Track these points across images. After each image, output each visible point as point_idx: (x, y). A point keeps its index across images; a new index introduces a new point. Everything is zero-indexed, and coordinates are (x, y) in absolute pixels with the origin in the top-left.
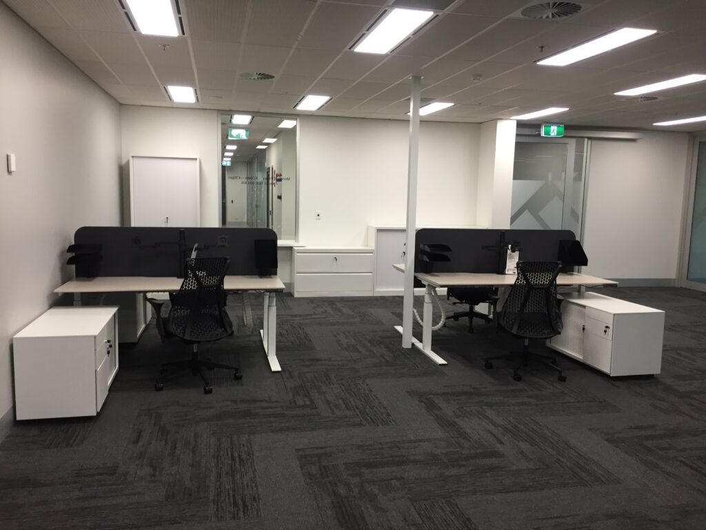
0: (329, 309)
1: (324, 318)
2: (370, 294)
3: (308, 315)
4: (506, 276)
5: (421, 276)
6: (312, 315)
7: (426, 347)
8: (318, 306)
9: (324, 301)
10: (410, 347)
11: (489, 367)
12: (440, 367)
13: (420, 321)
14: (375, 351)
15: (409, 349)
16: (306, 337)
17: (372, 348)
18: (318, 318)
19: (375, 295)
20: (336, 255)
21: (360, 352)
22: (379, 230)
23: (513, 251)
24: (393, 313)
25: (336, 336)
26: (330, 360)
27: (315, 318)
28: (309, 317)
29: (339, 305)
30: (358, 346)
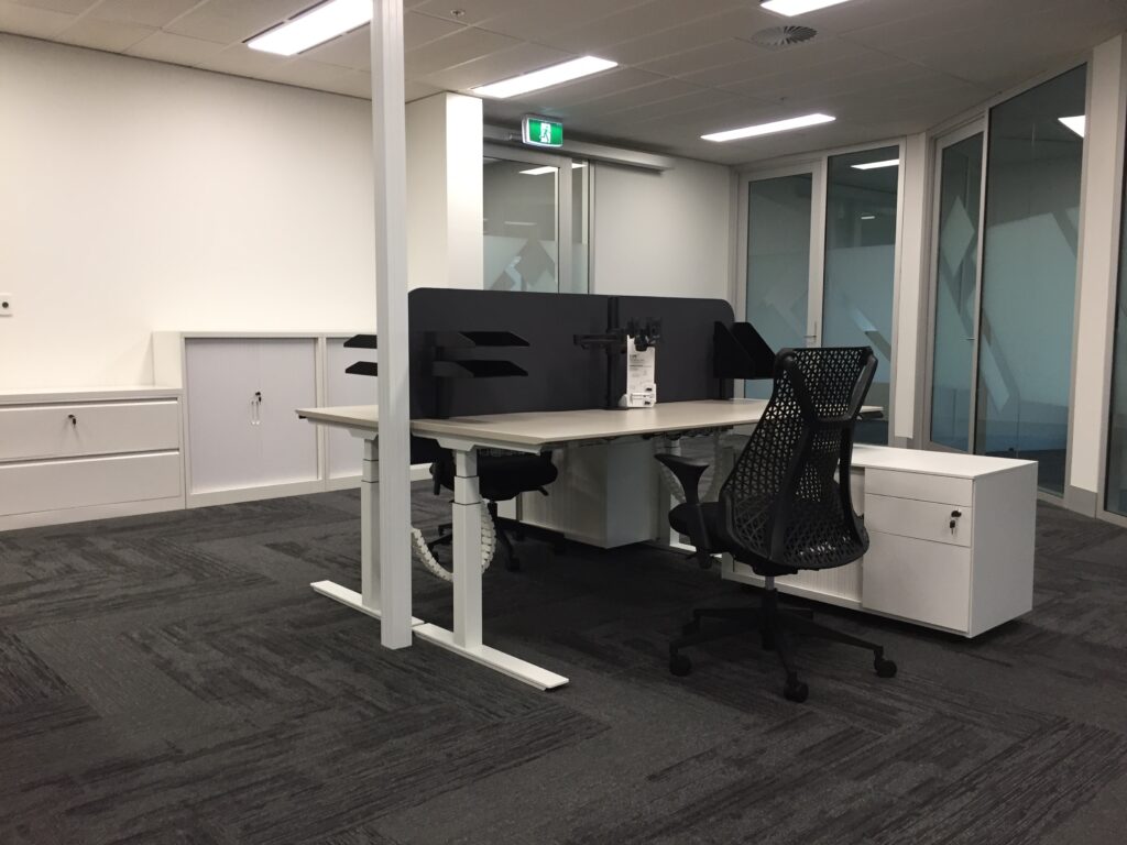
0: (75, 559)
1: (72, 590)
2: (176, 505)
3: (14, 588)
4: (629, 413)
5: (433, 428)
6: (28, 585)
7: (467, 639)
8: (36, 555)
9: (49, 538)
10: (408, 643)
11: (679, 670)
12: (552, 696)
13: (441, 572)
14: (311, 678)
15: (407, 649)
16: (41, 671)
17: (295, 670)
18: (54, 593)
19: (192, 505)
20: (71, 411)
21: (264, 694)
22: (191, 341)
23: (641, 347)
24: (274, 546)
25: (147, 649)
26: (175, 755)
27: (42, 595)
28: (21, 594)
29: (105, 545)
30: (246, 674)
